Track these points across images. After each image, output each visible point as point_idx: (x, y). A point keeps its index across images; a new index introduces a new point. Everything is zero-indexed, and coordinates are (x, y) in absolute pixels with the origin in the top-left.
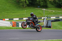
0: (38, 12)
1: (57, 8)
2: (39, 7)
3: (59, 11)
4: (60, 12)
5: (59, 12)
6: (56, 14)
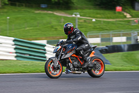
0: (45, 21)
1: (102, 11)
2: (43, 6)
3: (108, 18)
4: (113, 23)
5: (109, 22)
6: (103, 29)
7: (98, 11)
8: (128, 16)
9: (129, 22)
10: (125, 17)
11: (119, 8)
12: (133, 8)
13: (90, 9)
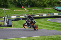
1: (18, 8)
3: (19, 10)
4: (20, 12)
7: (17, 8)
8: (26, 9)
9: (25, 11)
10: (25, 9)
11: (23, 7)
12: (28, 7)
13: (14, 7)
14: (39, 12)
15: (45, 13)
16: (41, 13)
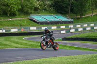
14: (5, 25)
15: (14, 26)
16: (8, 26)
